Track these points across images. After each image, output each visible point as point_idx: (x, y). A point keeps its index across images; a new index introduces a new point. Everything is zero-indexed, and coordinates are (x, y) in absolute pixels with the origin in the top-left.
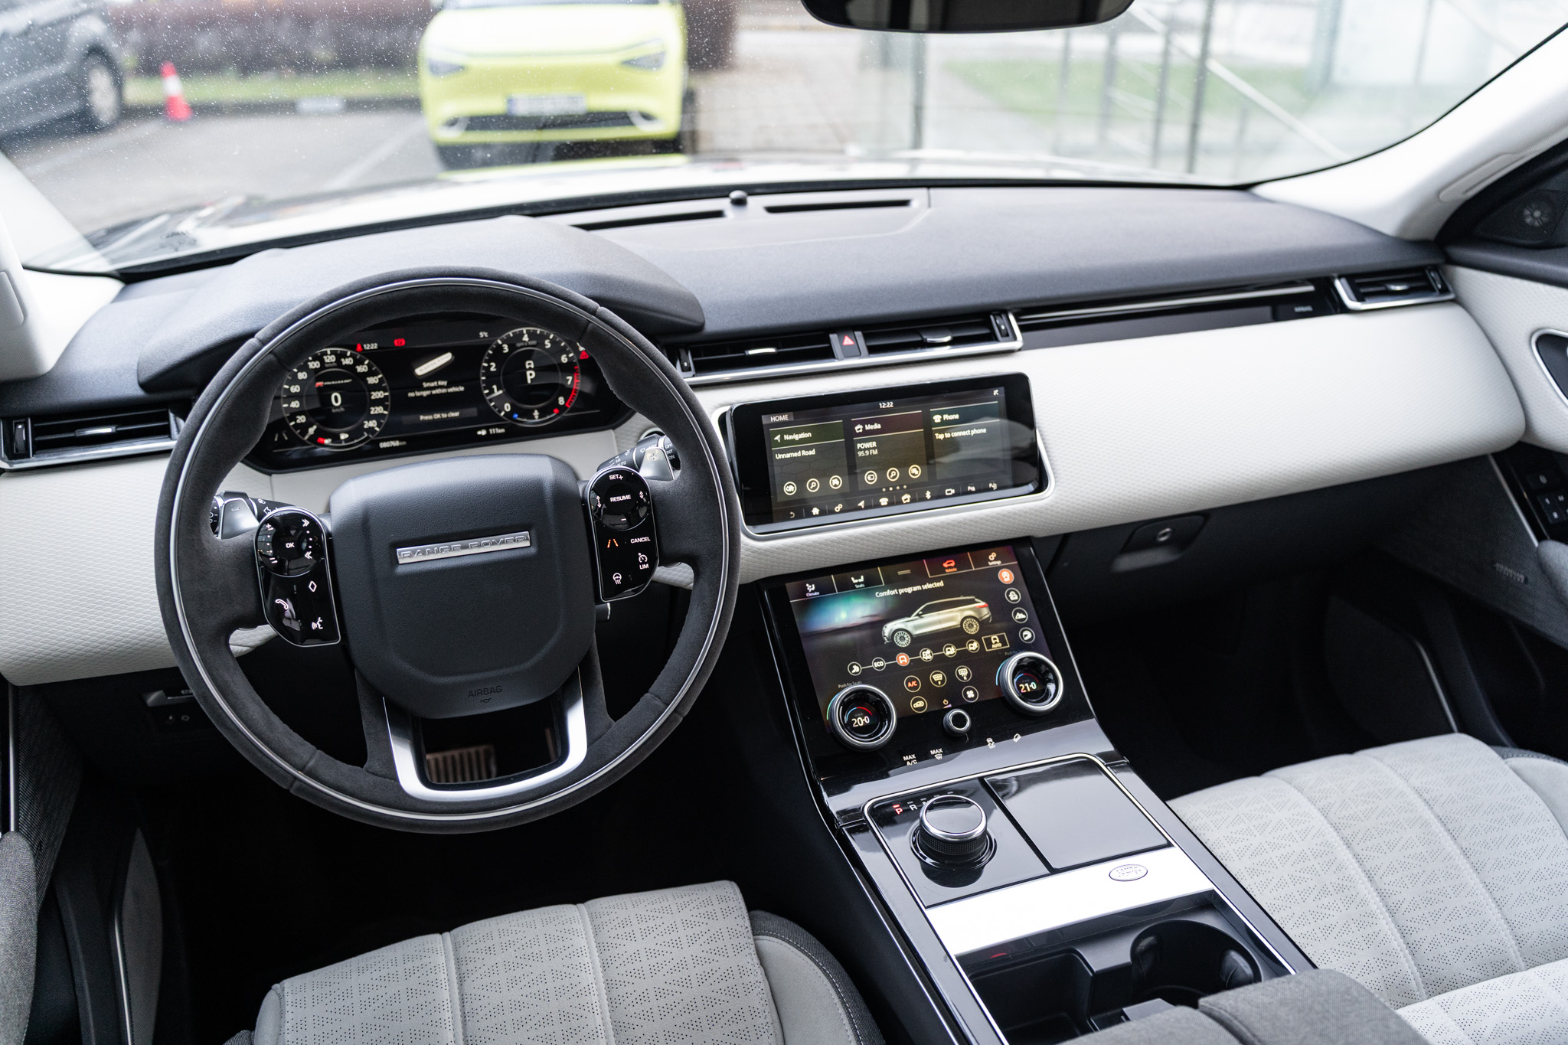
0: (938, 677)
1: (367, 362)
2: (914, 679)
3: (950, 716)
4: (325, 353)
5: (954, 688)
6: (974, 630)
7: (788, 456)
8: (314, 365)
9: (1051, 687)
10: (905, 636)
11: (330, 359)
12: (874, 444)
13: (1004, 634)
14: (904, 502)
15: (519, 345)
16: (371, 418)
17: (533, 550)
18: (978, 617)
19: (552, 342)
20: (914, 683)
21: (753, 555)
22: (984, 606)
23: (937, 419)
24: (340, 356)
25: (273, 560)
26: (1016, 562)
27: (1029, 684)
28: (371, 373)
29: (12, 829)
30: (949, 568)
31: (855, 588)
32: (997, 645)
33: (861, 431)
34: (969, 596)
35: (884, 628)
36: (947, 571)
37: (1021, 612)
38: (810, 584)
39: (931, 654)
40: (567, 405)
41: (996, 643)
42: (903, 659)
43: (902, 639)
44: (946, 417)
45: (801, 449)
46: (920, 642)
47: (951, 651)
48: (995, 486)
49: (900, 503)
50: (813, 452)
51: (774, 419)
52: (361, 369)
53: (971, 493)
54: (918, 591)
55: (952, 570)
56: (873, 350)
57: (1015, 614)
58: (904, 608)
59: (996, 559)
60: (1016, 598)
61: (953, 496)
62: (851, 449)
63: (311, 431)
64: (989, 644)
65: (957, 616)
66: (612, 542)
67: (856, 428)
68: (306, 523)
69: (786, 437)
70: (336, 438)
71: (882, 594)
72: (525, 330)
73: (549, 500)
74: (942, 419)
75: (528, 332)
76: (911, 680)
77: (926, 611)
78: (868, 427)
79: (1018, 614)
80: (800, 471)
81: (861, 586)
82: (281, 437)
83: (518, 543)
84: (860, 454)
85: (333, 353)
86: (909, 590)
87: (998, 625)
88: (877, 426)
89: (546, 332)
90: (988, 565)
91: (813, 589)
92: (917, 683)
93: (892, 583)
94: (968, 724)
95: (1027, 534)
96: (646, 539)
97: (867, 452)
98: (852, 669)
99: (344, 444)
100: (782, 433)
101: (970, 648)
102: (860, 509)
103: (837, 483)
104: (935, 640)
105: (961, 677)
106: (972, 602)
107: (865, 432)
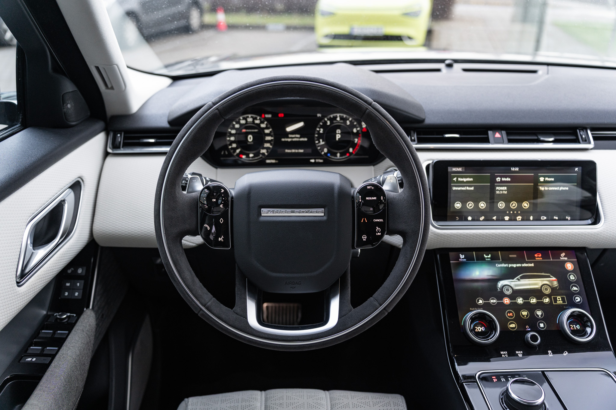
0: (525, 313)
1: (266, 123)
2: (511, 312)
3: (529, 335)
4: (248, 117)
5: (533, 321)
6: (548, 292)
7: (459, 189)
8: (243, 122)
9: (589, 330)
10: (509, 289)
11: (250, 120)
12: (505, 188)
13: (565, 297)
14: (518, 220)
15: (335, 122)
16: (264, 148)
17: (325, 218)
18: (551, 285)
19: (350, 122)
20: (511, 314)
21: (434, 236)
22: (555, 280)
23: (542, 179)
24: (255, 119)
25: (206, 206)
26: (576, 260)
27: (576, 326)
28: (267, 128)
29: (91, 307)
30: (538, 257)
31: (485, 260)
32: (560, 301)
33: (499, 181)
34: (547, 273)
35: (498, 283)
36: (536, 259)
37: (575, 286)
38: (462, 255)
39: (522, 300)
40: (353, 153)
41: (559, 300)
42: (506, 300)
43: (508, 290)
44: (547, 179)
45: (466, 186)
46: (516, 293)
47: (534, 301)
48: (569, 218)
49: (516, 220)
50: (472, 188)
51: (454, 169)
52: (263, 126)
53: (555, 220)
54: (519, 267)
55: (539, 259)
56: (510, 141)
57: (572, 287)
58: (511, 274)
59: (565, 256)
60: (574, 278)
61: (545, 220)
62: (492, 189)
63: (238, 151)
64: (556, 300)
65: (539, 283)
66: (364, 220)
67: (497, 179)
68: (223, 191)
69: (460, 179)
70: (248, 156)
71: (500, 265)
72: (338, 115)
73: (336, 194)
74: (544, 180)
75: (340, 116)
76: (510, 312)
77: (522, 278)
78: (504, 179)
79: (574, 287)
80: (464, 197)
81: (489, 259)
82: (224, 153)
83: (318, 213)
84: (497, 192)
85: (252, 117)
86: (514, 266)
87: (563, 291)
88: (508, 179)
89: (348, 117)
90: (560, 259)
91: (463, 257)
92: (513, 314)
93: (505, 261)
94: (539, 341)
95: (584, 246)
96: (381, 220)
97: (501, 192)
98: (478, 301)
99: (251, 159)
100: (458, 177)
101: (545, 301)
102: (493, 220)
103: (483, 206)
104: (526, 293)
105: (538, 316)
106: (549, 277)
107: (501, 182)
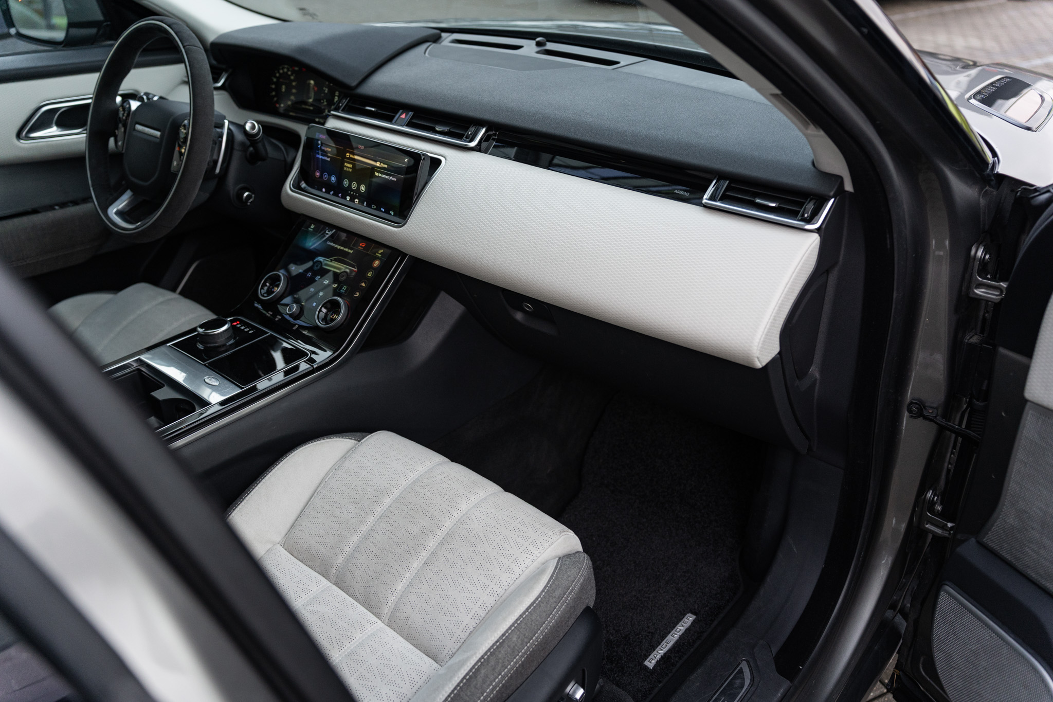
0: (312, 290)
6: (342, 279)
10: (319, 266)
12: (352, 166)
13: (350, 288)
18: (348, 275)
22: (356, 272)
26: (386, 260)
30: (361, 246)
33: (349, 156)
36: (359, 247)
38: (313, 225)
39: (319, 279)
41: (344, 289)
42: (310, 275)
45: (326, 155)
46: (321, 272)
47: (326, 283)
48: (392, 213)
49: (354, 202)
50: (329, 159)
51: (321, 136)
52: (292, 77)
53: (382, 211)
58: (330, 254)
59: (381, 254)
60: (370, 276)
61: (374, 210)
62: (343, 164)
64: (340, 289)
65: (343, 269)
67: (347, 154)
69: (322, 147)
71: (330, 244)
74: (381, 165)
79: (363, 283)
80: (323, 167)
84: (346, 168)
85: (286, 67)
86: (339, 248)
87: (352, 283)
90: (376, 255)
98: (291, 267)
100: (322, 144)
101: (333, 286)
102: (339, 197)
103: (334, 179)
105: (318, 295)
106: (353, 266)
